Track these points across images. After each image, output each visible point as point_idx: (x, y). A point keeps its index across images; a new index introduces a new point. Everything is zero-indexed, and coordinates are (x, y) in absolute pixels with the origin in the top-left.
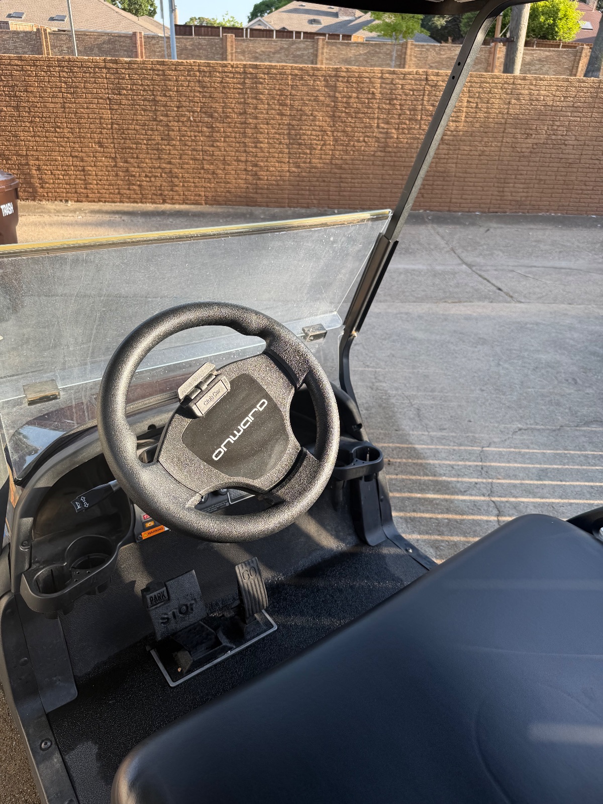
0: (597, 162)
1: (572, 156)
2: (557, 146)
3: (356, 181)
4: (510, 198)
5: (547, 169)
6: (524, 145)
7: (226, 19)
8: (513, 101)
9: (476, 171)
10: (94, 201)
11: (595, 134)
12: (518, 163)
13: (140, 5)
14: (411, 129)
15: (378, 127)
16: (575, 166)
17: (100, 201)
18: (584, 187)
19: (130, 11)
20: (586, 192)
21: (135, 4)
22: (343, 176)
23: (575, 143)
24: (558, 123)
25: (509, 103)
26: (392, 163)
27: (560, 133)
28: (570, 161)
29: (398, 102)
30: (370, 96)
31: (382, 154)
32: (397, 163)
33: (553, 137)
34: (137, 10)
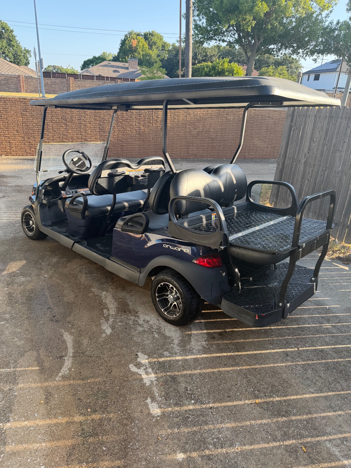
0: (223, 138)
1: (213, 136)
2: (207, 133)
3: (129, 146)
4: (191, 153)
5: (204, 141)
6: (194, 132)
7: (69, 68)
8: (188, 116)
9: (177, 142)
10: (14, 155)
11: (221, 128)
12: (193, 139)
13: (21, 60)
14: (149, 126)
15: (136, 125)
16: (215, 140)
17: (17, 155)
18: (219, 148)
19: (14, 63)
20: (221, 150)
21: (17, 59)
22: (123, 144)
23: (213, 131)
24: (206, 124)
25: (186, 116)
26: (143, 140)
27: (207, 127)
28: (213, 138)
29: (143, 116)
30: (131, 113)
31: (138, 136)
32: (144, 140)
33: (205, 129)
34: (18, 63)
